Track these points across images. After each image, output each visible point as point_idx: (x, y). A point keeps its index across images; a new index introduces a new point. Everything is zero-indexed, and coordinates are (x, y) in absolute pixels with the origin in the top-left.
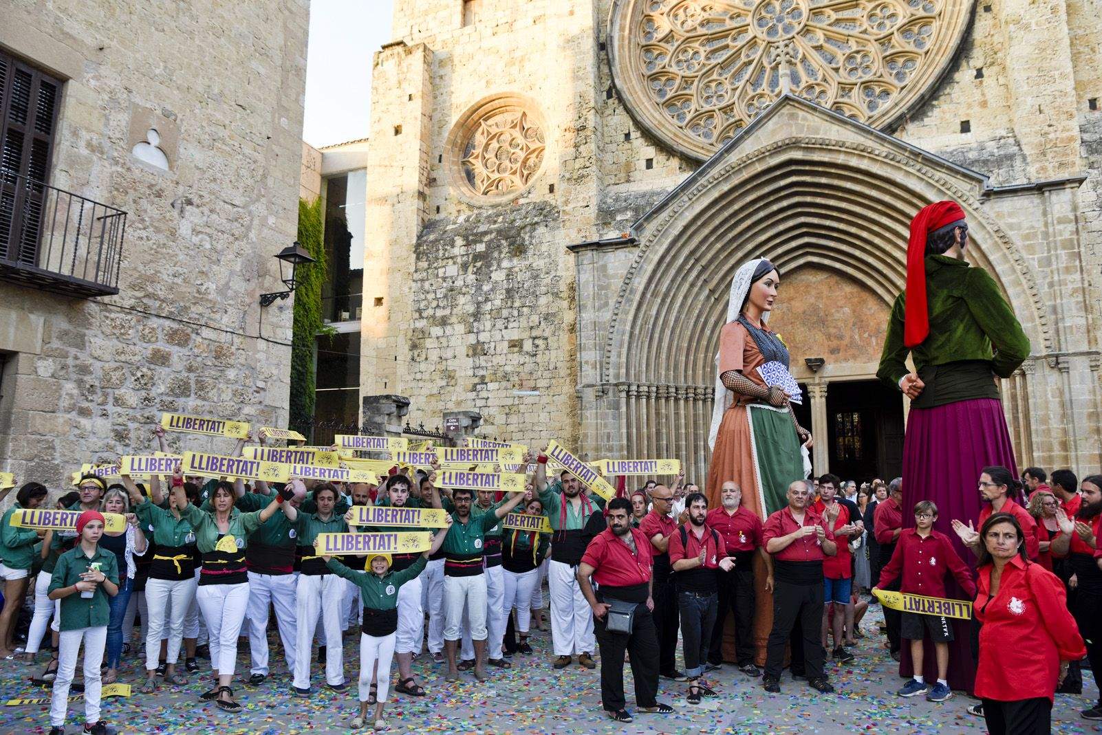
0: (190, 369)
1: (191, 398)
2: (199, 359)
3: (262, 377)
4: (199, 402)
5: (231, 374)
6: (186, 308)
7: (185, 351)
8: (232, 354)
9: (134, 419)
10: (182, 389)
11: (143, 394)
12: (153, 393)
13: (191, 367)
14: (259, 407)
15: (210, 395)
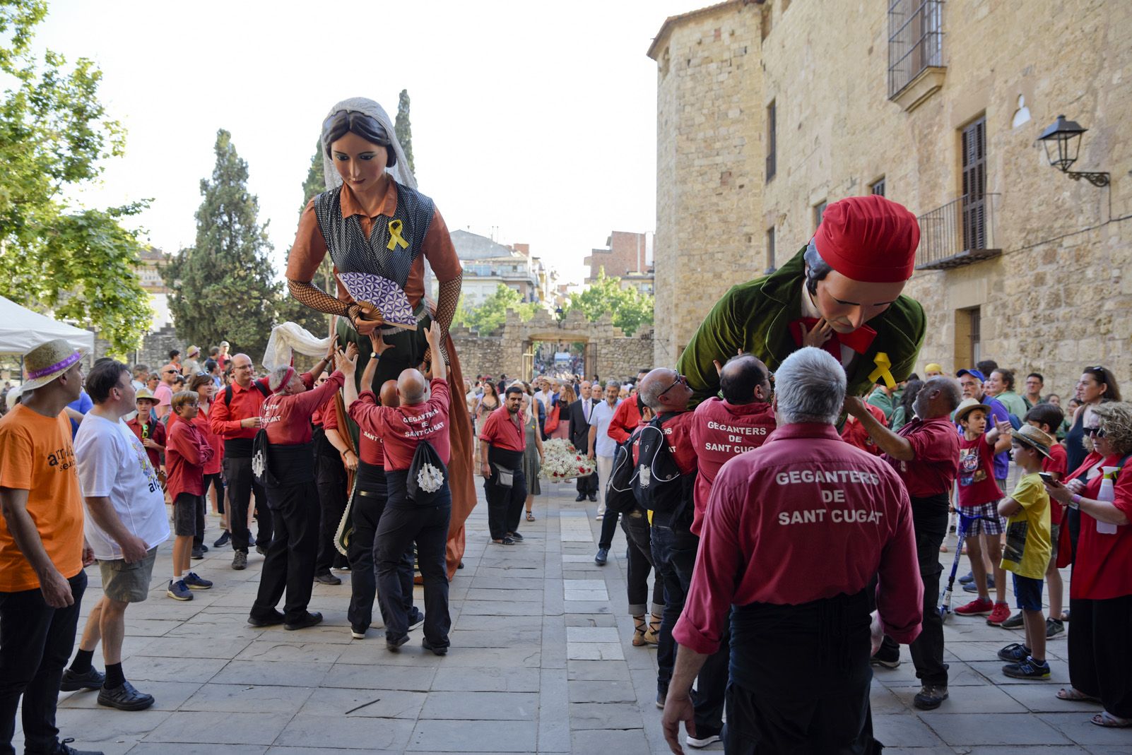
0: (1059, 281)
1: (1063, 307)
2: (1065, 269)
3: (1115, 265)
4: (1068, 310)
5: (1090, 273)
6: (1051, 227)
7: (1054, 266)
8: (1089, 251)
9: (1029, 335)
10: (1055, 301)
11: (1032, 314)
12: (1039, 312)
13: (1059, 278)
14: (1120, 298)
15: (1075, 300)
